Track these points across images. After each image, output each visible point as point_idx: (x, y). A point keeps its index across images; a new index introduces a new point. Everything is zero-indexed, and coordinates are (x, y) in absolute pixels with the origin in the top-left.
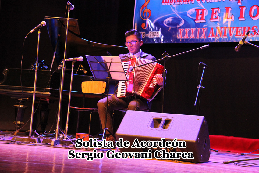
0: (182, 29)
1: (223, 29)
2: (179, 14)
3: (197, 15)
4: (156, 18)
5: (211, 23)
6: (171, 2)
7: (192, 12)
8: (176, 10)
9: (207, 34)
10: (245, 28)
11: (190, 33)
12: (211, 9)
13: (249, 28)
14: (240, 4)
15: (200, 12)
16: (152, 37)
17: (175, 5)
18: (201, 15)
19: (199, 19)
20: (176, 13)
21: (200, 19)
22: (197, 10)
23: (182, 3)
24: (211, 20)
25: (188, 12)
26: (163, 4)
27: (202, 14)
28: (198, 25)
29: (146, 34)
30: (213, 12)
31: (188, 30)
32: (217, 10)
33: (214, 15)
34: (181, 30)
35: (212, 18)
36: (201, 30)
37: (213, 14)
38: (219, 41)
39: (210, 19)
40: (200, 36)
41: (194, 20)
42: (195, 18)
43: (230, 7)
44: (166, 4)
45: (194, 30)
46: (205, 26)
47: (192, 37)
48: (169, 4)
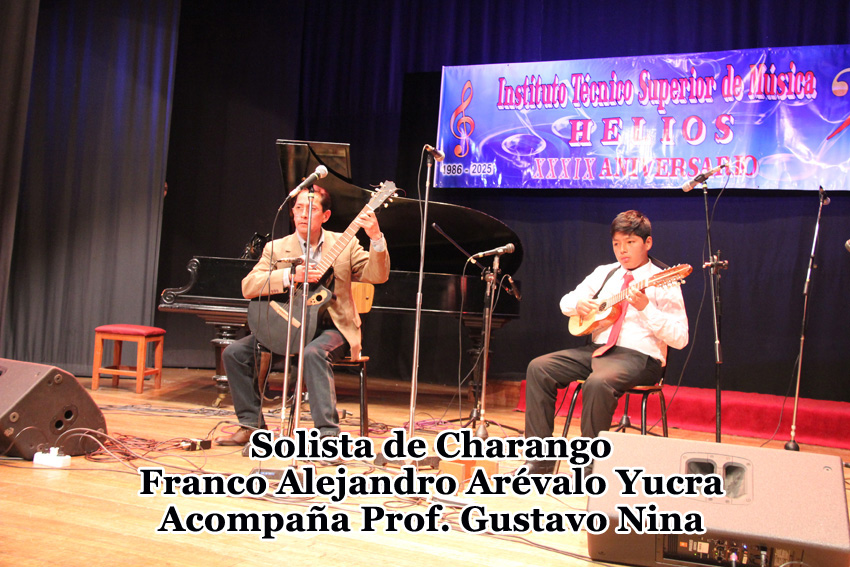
0: (541, 159)
1: (629, 161)
2: (535, 129)
3: (573, 131)
4: (485, 136)
5: (603, 149)
6: (517, 104)
7: (562, 125)
8: (528, 120)
9: (596, 170)
10: (674, 160)
11: (558, 169)
12: (603, 119)
13: (682, 160)
14: (662, 112)
15: (579, 125)
16: (477, 174)
17: (525, 110)
18: (581, 130)
19: (577, 139)
20: (527, 125)
21: (580, 141)
22: (573, 122)
23: (540, 106)
24: (604, 143)
25: (553, 125)
26: (501, 107)
27: (584, 129)
28: (575, 152)
29: (465, 167)
30: (606, 125)
31: (554, 161)
32: (615, 122)
33: (610, 133)
34: (542, 161)
35: (605, 138)
36: (582, 162)
37: (606, 129)
38: (621, 187)
39: (602, 140)
40: (581, 174)
41: (568, 142)
42: (569, 138)
43: (641, 118)
44: (507, 107)
45: (567, 161)
46: (591, 154)
47: (563, 175)
48: (512, 107)
